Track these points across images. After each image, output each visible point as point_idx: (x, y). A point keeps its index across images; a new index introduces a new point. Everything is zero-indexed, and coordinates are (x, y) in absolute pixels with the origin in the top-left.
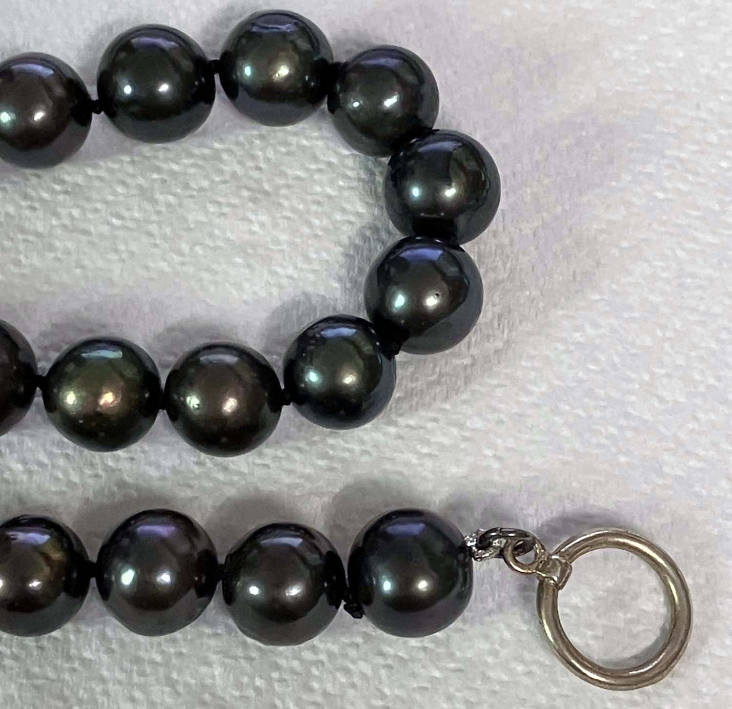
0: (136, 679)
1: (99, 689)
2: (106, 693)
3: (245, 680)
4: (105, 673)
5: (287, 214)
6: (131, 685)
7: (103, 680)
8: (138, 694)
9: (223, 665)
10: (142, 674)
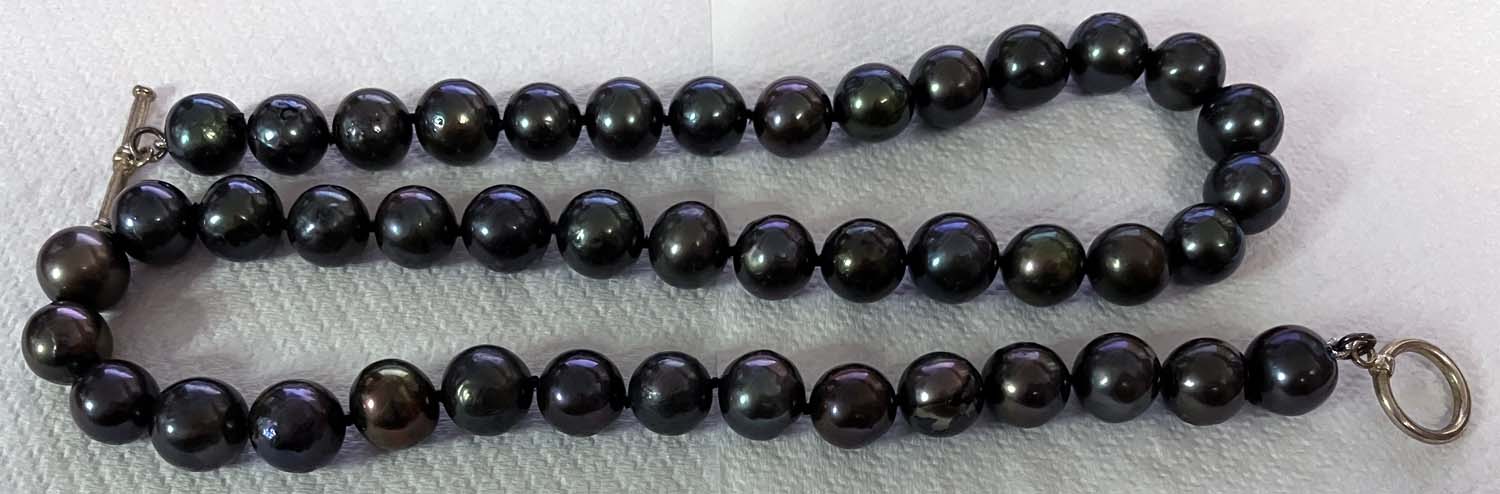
0: (1101, 456)
1: (1076, 464)
2: (1082, 466)
3: (1178, 453)
4: (1078, 453)
5: (1125, 152)
6: (1101, 461)
7: (1078, 459)
8: (1106, 466)
9: (1162, 444)
10: (1105, 453)
